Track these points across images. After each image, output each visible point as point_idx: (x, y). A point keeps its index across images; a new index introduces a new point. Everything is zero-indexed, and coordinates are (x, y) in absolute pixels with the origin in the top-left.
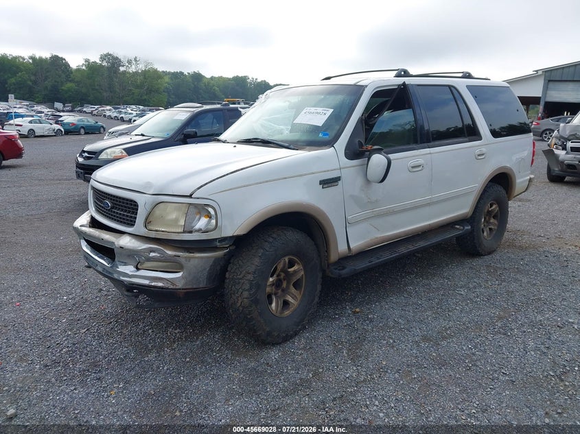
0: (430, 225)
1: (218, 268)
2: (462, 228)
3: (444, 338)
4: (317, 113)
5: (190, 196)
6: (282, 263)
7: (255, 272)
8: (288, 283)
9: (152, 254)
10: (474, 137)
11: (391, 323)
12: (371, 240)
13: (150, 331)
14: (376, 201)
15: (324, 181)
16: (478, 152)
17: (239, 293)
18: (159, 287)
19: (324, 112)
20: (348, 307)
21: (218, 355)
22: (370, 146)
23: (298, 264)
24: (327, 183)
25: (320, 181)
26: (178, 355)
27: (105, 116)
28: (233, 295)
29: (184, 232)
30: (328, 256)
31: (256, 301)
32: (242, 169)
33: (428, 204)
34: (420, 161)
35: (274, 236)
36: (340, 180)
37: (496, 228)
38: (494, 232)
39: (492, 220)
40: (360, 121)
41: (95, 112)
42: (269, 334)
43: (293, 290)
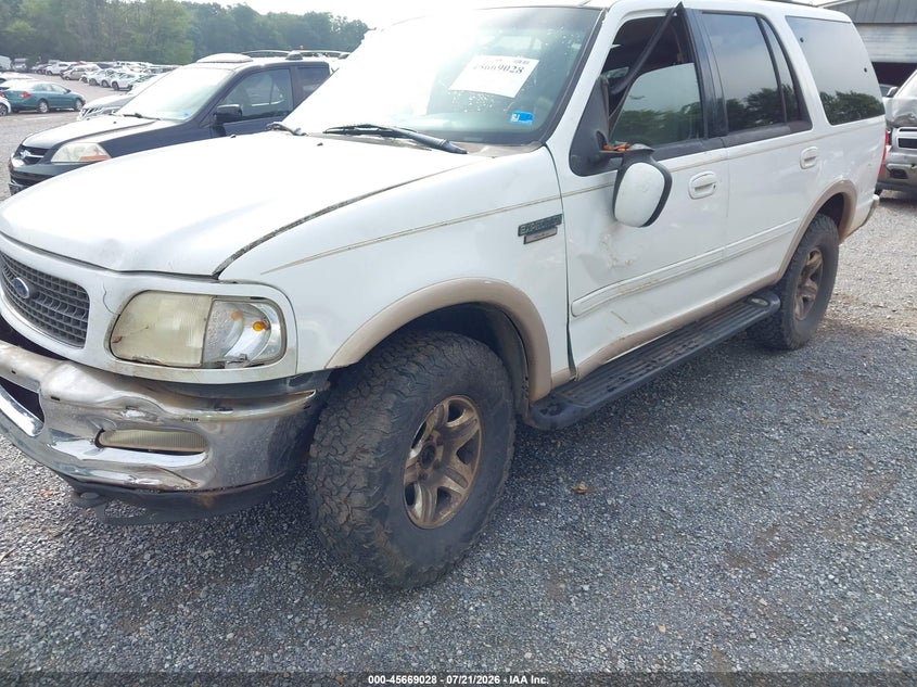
0: (716, 303)
1: (293, 433)
2: (765, 303)
3: (773, 555)
4: (505, 68)
5: (215, 277)
6: (436, 415)
7: (378, 449)
8: (447, 451)
9: (132, 413)
10: (799, 123)
11: (656, 518)
12: (612, 344)
13: (147, 556)
14: (629, 264)
15: (528, 226)
16: (805, 153)
17: (343, 496)
18: (153, 488)
19: (518, 66)
20: (561, 480)
21: (297, 620)
22: (624, 144)
23: (470, 409)
24: (535, 232)
25: (520, 228)
26: (207, 623)
27: (85, 80)
28: (327, 499)
29: (203, 366)
30: (529, 390)
31: (381, 513)
32: (342, 205)
33: (718, 264)
34: (710, 175)
35: (421, 358)
36: (560, 223)
37: (814, 296)
38: (811, 305)
39: (809, 283)
40: (600, 85)
41: (67, 74)
42: (410, 572)
43: (457, 464)
